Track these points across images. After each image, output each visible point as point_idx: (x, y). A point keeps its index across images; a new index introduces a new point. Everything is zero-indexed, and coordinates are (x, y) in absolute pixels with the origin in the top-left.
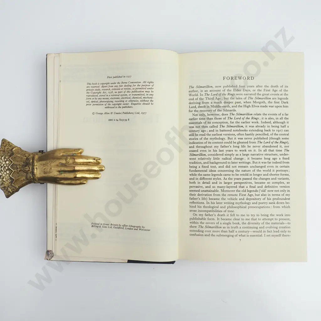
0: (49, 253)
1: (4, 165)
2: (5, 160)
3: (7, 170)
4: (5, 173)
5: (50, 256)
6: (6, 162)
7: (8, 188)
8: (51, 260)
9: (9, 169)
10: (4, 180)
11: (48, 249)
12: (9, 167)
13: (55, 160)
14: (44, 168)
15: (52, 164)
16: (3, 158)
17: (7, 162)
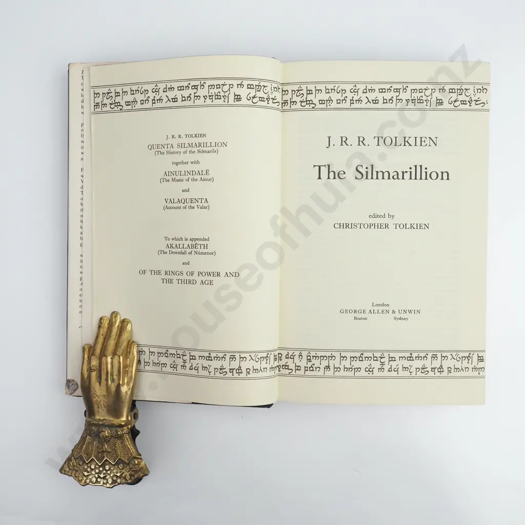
0: (70, 384)
1: (96, 473)
2: (89, 470)
3: (104, 469)
4: (109, 472)
5: (72, 388)
6: (92, 470)
7: (133, 471)
8: (74, 394)
9: (103, 466)
10: (118, 475)
11: (68, 378)
12: (100, 465)
13: (92, 389)
14: (103, 406)
15: (97, 394)
16: (86, 474)
17: (93, 467)
